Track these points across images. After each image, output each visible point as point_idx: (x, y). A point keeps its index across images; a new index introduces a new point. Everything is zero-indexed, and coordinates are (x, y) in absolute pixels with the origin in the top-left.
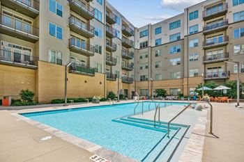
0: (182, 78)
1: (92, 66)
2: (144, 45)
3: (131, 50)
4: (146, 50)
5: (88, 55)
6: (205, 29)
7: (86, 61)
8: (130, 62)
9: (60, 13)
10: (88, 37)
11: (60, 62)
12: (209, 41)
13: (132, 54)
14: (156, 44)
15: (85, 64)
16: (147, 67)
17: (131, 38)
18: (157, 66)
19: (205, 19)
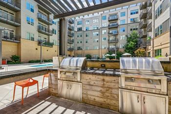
0: (99, 49)
1: (51, 41)
2: (80, 29)
3: (72, 32)
4: (81, 32)
5: (49, 35)
6: (109, 26)
7: (47, 38)
8: (72, 38)
9: (32, 10)
10: (48, 24)
11: (33, 39)
12: (111, 32)
13: (73, 34)
14: (86, 30)
15: (47, 40)
16: (81, 42)
17: (72, 25)
18: (86, 42)
19: (109, 21)
